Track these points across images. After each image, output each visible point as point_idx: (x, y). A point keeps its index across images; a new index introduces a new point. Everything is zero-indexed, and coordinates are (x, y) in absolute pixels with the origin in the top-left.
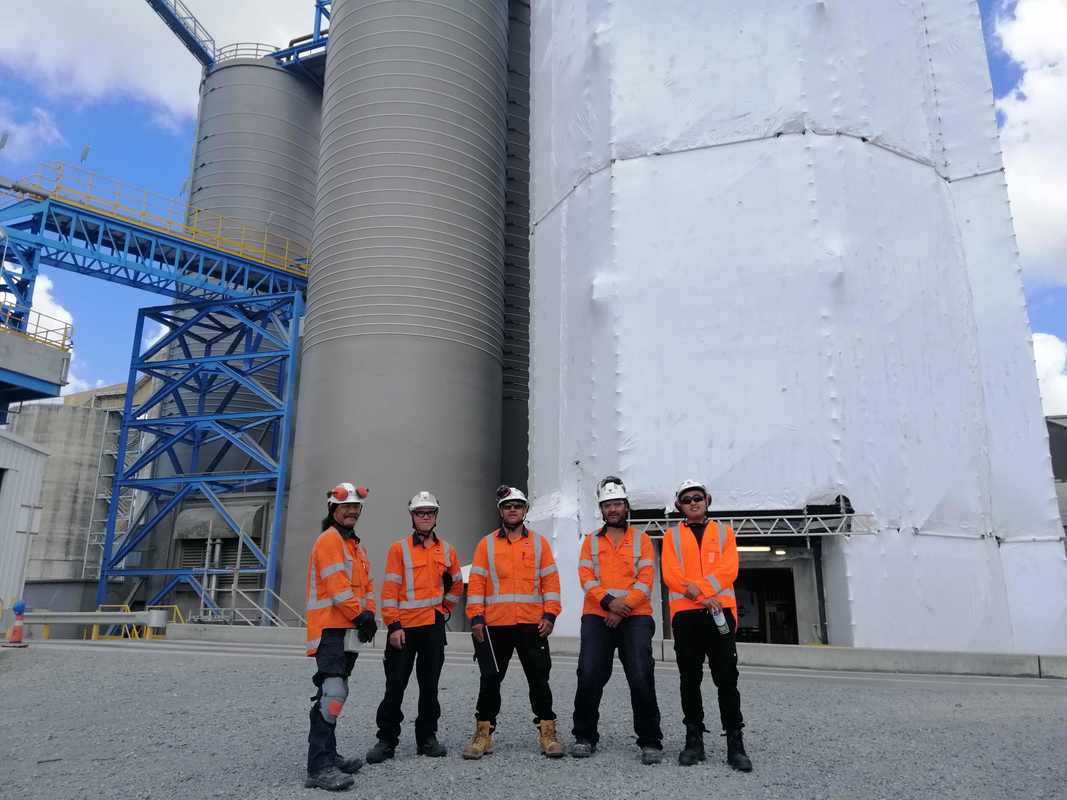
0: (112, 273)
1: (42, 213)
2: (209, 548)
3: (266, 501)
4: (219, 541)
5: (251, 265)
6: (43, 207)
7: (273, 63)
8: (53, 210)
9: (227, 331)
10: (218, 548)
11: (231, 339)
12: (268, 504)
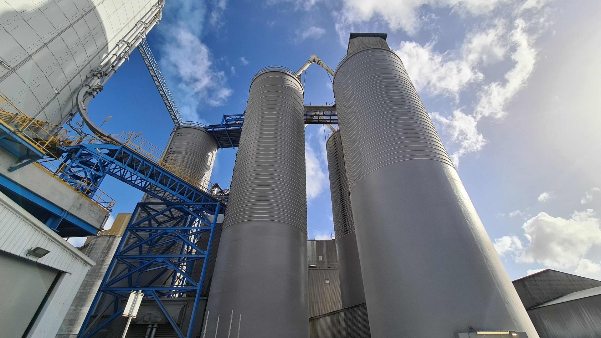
0: (136, 183)
1: (117, 150)
2: (149, 330)
3: (186, 303)
4: (156, 326)
5: (190, 186)
6: (118, 147)
7: (203, 129)
8: (123, 150)
9: (173, 218)
10: (154, 330)
11: (174, 222)
12: (187, 304)
